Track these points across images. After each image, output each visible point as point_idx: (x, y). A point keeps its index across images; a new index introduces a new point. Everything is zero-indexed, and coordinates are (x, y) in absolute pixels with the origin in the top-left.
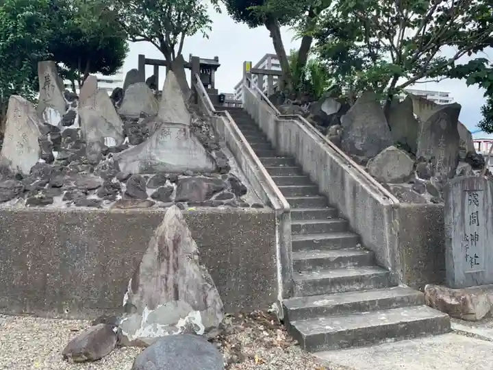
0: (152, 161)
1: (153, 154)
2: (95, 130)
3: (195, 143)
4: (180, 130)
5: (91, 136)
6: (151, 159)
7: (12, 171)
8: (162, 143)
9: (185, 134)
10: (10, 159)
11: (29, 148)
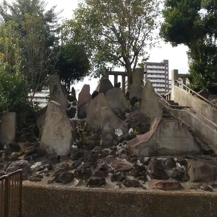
0: (158, 147)
1: (158, 142)
2: (108, 124)
3: (186, 132)
4: (176, 124)
5: (106, 128)
6: (157, 146)
7: (49, 153)
8: (164, 133)
9: (179, 127)
10: (48, 144)
11: (63, 137)
